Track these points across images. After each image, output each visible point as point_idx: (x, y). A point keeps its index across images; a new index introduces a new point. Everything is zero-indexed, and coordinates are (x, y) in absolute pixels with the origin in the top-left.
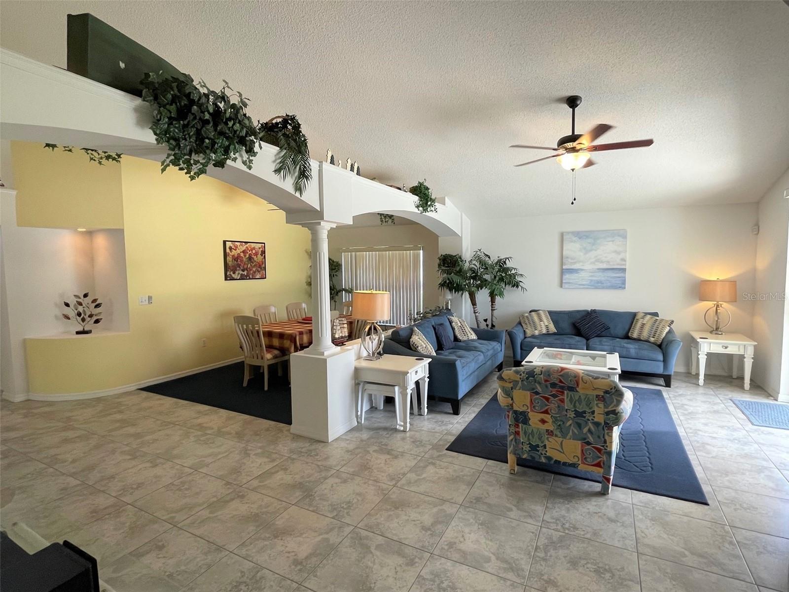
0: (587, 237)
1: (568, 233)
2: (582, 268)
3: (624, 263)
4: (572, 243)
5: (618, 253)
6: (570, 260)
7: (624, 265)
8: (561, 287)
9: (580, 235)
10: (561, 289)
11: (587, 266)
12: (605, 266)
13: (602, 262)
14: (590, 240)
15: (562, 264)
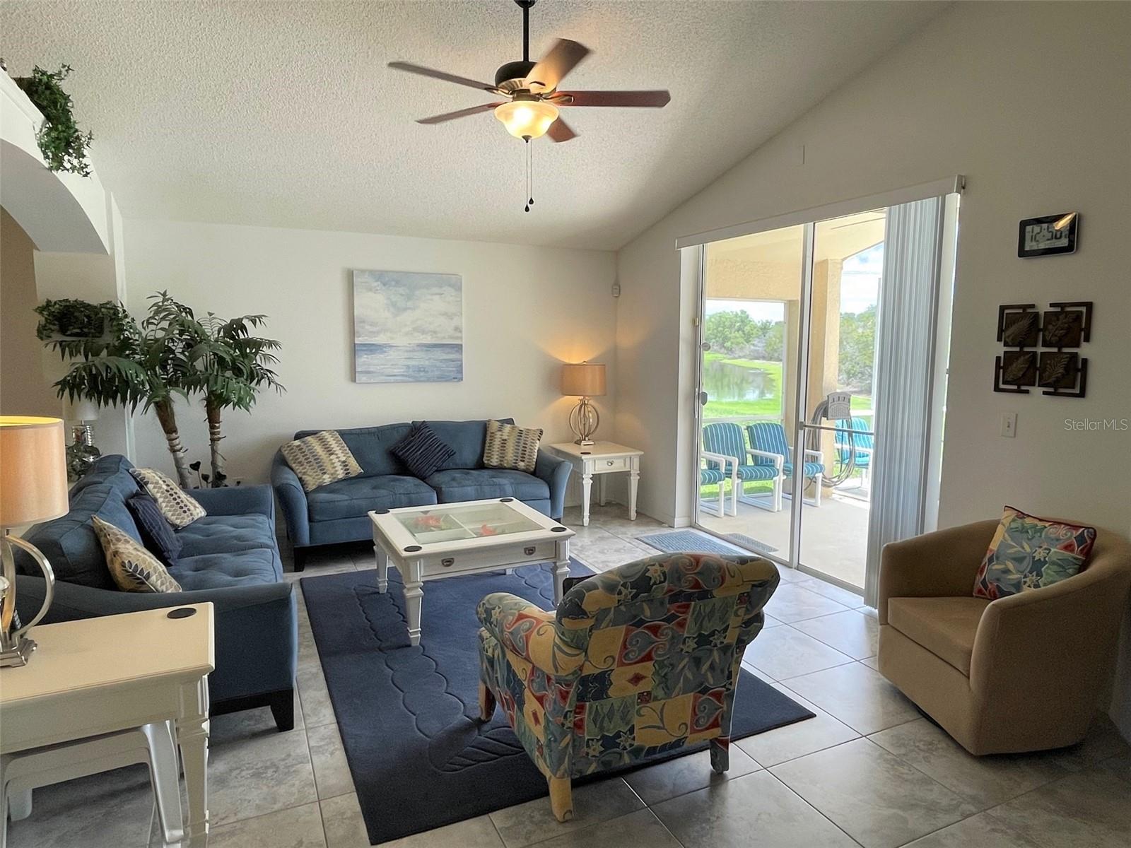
0: (398, 283)
1: (363, 271)
2: (390, 342)
3: (459, 335)
4: (370, 294)
5: (450, 316)
6: (367, 327)
7: (457, 338)
8: (353, 379)
9: (384, 278)
10: (353, 384)
11: (401, 341)
12: (428, 340)
13: (423, 332)
14: (401, 290)
15: (352, 333)
